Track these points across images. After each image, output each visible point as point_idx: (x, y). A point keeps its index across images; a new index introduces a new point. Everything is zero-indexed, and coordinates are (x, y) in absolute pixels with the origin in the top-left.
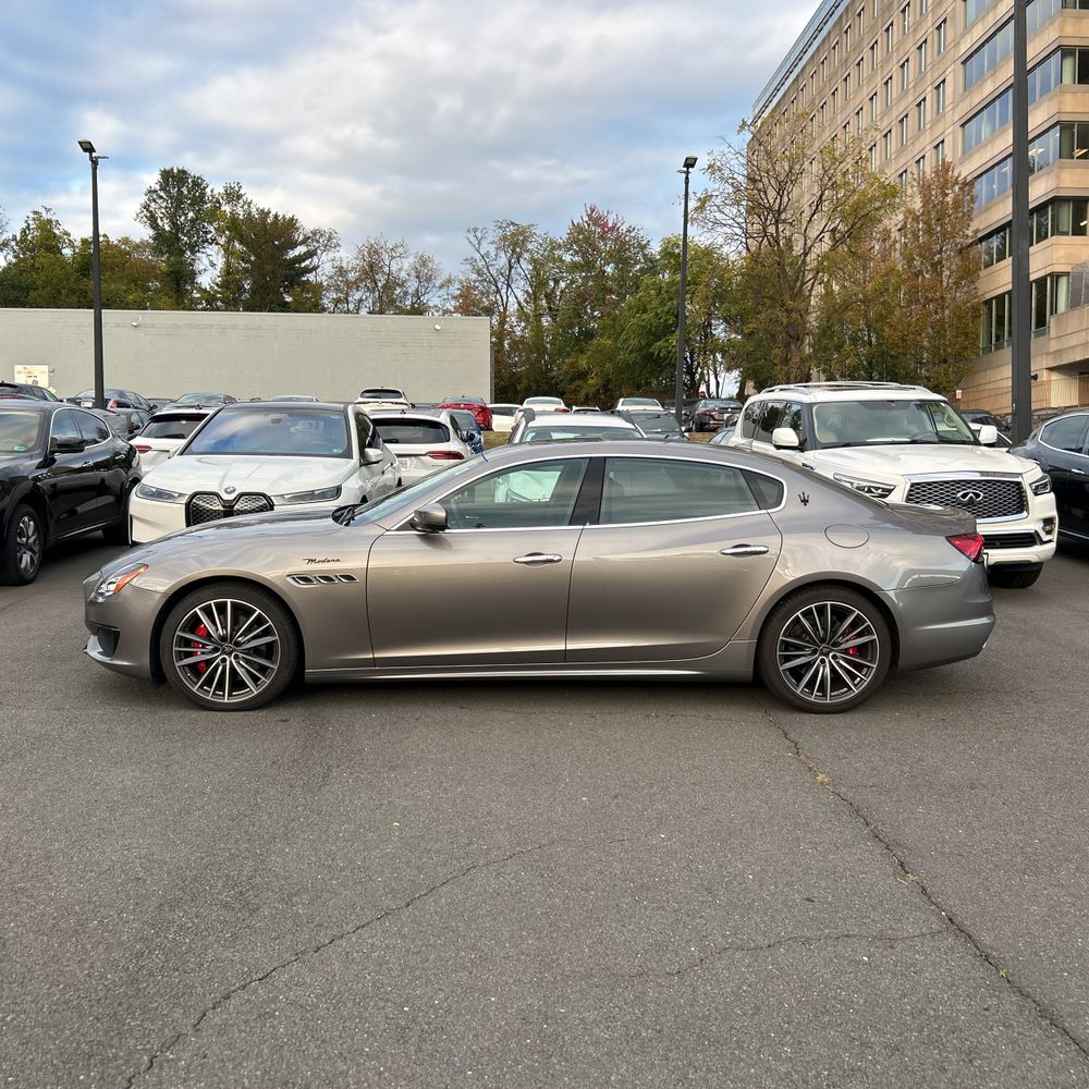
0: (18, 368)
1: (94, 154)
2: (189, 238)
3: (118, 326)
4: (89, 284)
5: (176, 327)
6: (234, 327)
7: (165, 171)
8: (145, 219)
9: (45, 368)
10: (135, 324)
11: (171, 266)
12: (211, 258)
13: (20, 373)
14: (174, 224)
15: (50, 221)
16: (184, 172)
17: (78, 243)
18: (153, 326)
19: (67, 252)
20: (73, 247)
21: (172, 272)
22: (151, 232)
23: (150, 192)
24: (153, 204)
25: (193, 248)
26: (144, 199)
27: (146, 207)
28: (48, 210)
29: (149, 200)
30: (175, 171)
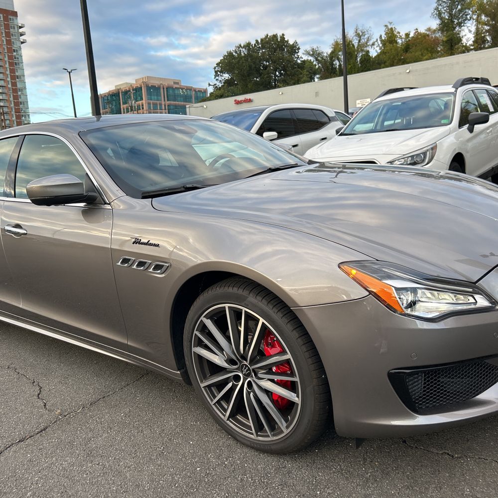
2: (458, 20)
3: (400, 73)
4: (408, 55)
5: (427, 69)
8: (435, 15)
9: (369, 100)
10: (408, 71)
11: (447, 37)
12: (469, 28)
13: (359, 103)
14: (451, 15)
15: (392, 28)
17: (404, 36)
18: (416, 70)
19: (399, 41)
20: (402, 38)
21: (448, 40)
22: (438, 21)
24: (440, 7)
25: (460, 25)
26: (435, 5)
27: (437, 9)
28: (391, 23)
29: (438, 5)
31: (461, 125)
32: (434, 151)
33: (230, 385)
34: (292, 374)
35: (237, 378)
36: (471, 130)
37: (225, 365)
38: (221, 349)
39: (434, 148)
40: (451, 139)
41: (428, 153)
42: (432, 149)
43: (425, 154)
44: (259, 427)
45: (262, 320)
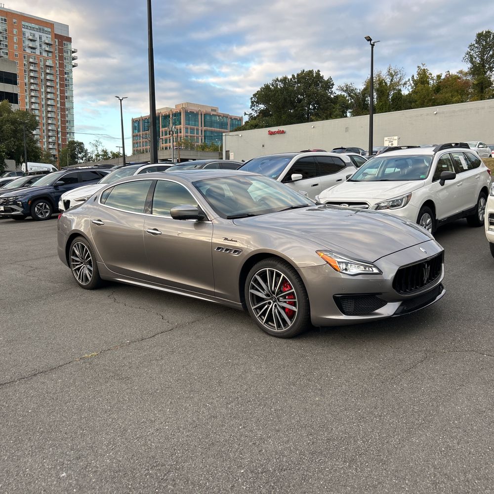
0: (386, 138)
1: (372, 42)
2: (489, 65)
3: (428, 115)
4: (439, 96)
5: (454, 112)
6: (483, 108)
7: (479, 34)
8: (467, 60)
9: (396, 138)
10: (435, 113)
11: (478, 80)
13: (387, 140)
14: (482, 59)
15: (424, 70)
16: (489, 32)
17: (435, 78)
18: (443, 113)
19: (431, 82)
20: (433, 80)
21: (478, 84)
22: (469, 65)
23: (471, 46)
24: (472, 52)
25: (491, 69)
26: (467, 50)
27: (469, 53)
28: (423, 65)
29: (470, 49)
30: (484, 32)
31: (434, 180)
32: (409, 198)
33: (266, 306)
34: (295, 298)
35: (270, 303)
36: (442, 184)
37: (265, 297)
38: (263, 290)
39: (409, 197)
40: (425, 190)
41: (404, 199)
42: (408, 196)
43: (402, 200)
44: (279, 326)
45: (283, 275)
